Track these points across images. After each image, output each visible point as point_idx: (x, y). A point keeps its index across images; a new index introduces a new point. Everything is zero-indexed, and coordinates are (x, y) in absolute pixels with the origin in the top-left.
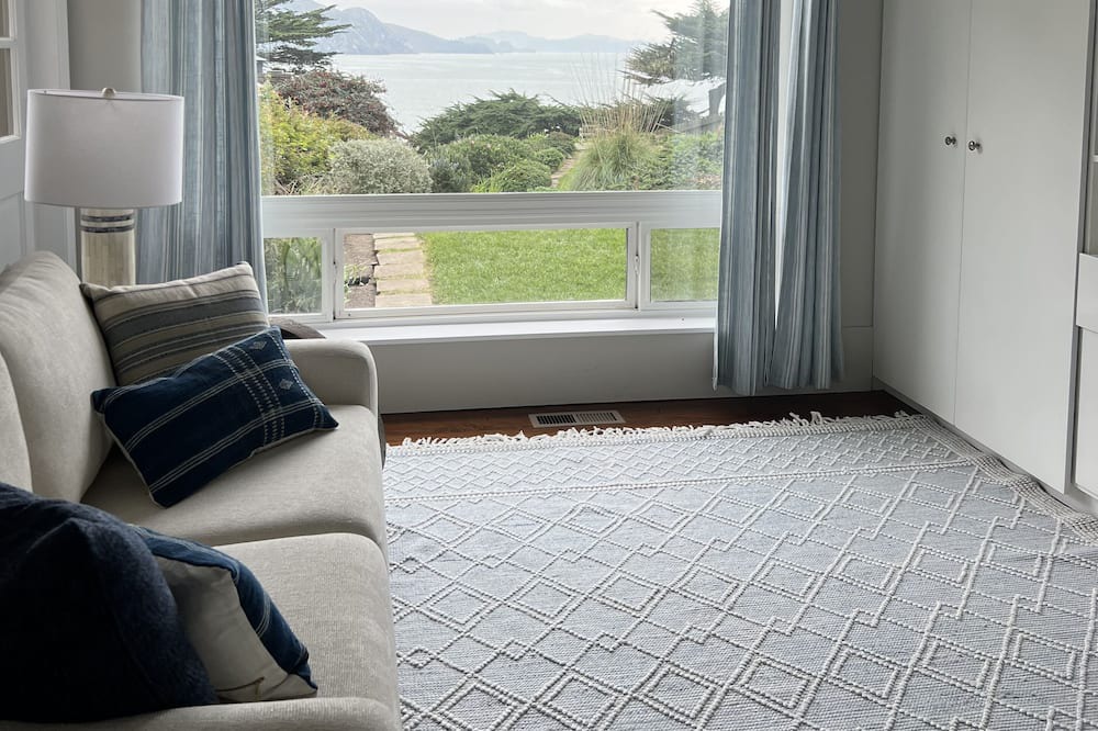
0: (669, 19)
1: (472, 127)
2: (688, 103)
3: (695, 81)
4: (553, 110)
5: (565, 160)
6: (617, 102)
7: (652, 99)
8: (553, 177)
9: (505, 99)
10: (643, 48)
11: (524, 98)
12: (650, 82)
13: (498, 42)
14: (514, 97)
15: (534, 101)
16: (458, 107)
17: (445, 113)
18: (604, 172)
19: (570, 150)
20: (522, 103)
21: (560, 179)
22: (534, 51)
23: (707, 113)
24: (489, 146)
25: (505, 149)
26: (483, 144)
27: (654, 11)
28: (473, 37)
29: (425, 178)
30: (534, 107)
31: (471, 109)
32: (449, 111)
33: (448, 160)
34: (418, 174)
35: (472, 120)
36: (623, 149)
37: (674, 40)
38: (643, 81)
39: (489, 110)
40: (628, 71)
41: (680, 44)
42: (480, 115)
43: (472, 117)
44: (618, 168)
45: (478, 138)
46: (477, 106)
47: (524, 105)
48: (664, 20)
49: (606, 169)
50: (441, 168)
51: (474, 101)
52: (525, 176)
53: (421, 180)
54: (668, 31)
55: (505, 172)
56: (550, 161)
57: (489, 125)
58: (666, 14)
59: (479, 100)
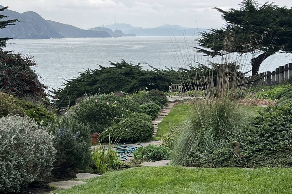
0: (225, 12)
1: (97, 85)
2: (238, 67)
3: (242, 53)
4: (150, 73)
5: (161, 110)
6: (191, 67)
7: (214, 65)
8: (154, 122)
9: (118, 66)
10: (208, 32)
11: (131, 66)
12: (214, 54)
13: (113, 30)
14: (124, 64)
15: (138, 67)
16: (88, 72)
17: (79, 76)
18: (206, 138)
19: (165, 102)
20: (129, 69)
21: (158, 125)
22: (135, 35)
23: (251, 74)
24: (108, 103)
25: (120, 106)
26: (103, 102)
27: (216, 8)
28: (100, 28)
29: (49, 149)
30: (138, 71)
31: (96, 73)
32: (83, 74)
33: (70, 130)
34: (42, 146)
35: (98, 81)
36: (221, 117)
37: (229, 26)
38: (208, 53)
39: (109, 74)
40: (199, 47)
41: (232, 29)
42: (102, 77)
43: (97, 78)
44: (217, 134)
45: (100, 96)
46: (101, 71)
47: (131, 70)
48: (222, 13)
49: (208, 135)
50: (64, 137)
51: (99, 68)
52: (134, 126)
53: (45, 152)
54: (224, 21)
55: (120, 123)
56: (151, 112)
57: (108, 83)
58: (223, 10)
59: (102, 67)
